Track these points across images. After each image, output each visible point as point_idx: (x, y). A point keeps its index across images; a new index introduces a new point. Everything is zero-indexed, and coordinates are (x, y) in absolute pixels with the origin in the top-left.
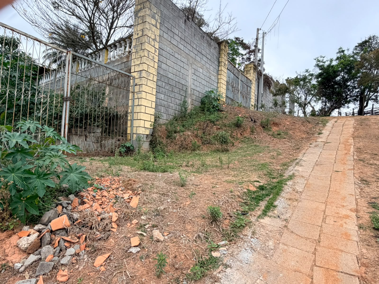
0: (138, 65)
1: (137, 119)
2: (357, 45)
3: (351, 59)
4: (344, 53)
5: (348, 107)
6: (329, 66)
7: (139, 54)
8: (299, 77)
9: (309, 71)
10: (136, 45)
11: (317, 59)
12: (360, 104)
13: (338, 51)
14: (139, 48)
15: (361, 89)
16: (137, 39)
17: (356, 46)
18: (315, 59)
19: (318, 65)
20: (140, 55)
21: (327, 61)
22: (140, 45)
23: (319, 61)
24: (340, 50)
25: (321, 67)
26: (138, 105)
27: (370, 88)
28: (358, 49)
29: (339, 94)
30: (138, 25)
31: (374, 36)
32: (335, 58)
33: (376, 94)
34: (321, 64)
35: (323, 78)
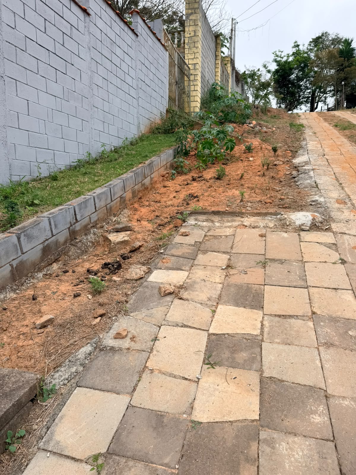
0: (193, 59)
1: (194, 101)
2: (312, 40)
3: (306, 55)
4: (299, 48)
5: (301, 109)
6: (286, 62)
7: (192, 50)
8: (247, 73)
9: (266, 66)
10: (189, 42)
11: (275, 53)
12: (311, 107)
13: (293, 45)
14: (192, 45)
15: (312, 89)
16: (190, 38)
17: (310, 42)
18: (273, 53)
19: (276, 61)
20: (194, 52)
21: (285, 56)
22: (193, 43)
23: (277, 56)
24: (296, 44)
25: (278, 63)
26: (194, 90)
27: (320, 87)
28: (312, 45)
29: (293, 94)
30: (190, 27)
31: (326, 33)
32: (291, 53)
33: (325, 95)
34: (279, 59)
35: (279, 76)
